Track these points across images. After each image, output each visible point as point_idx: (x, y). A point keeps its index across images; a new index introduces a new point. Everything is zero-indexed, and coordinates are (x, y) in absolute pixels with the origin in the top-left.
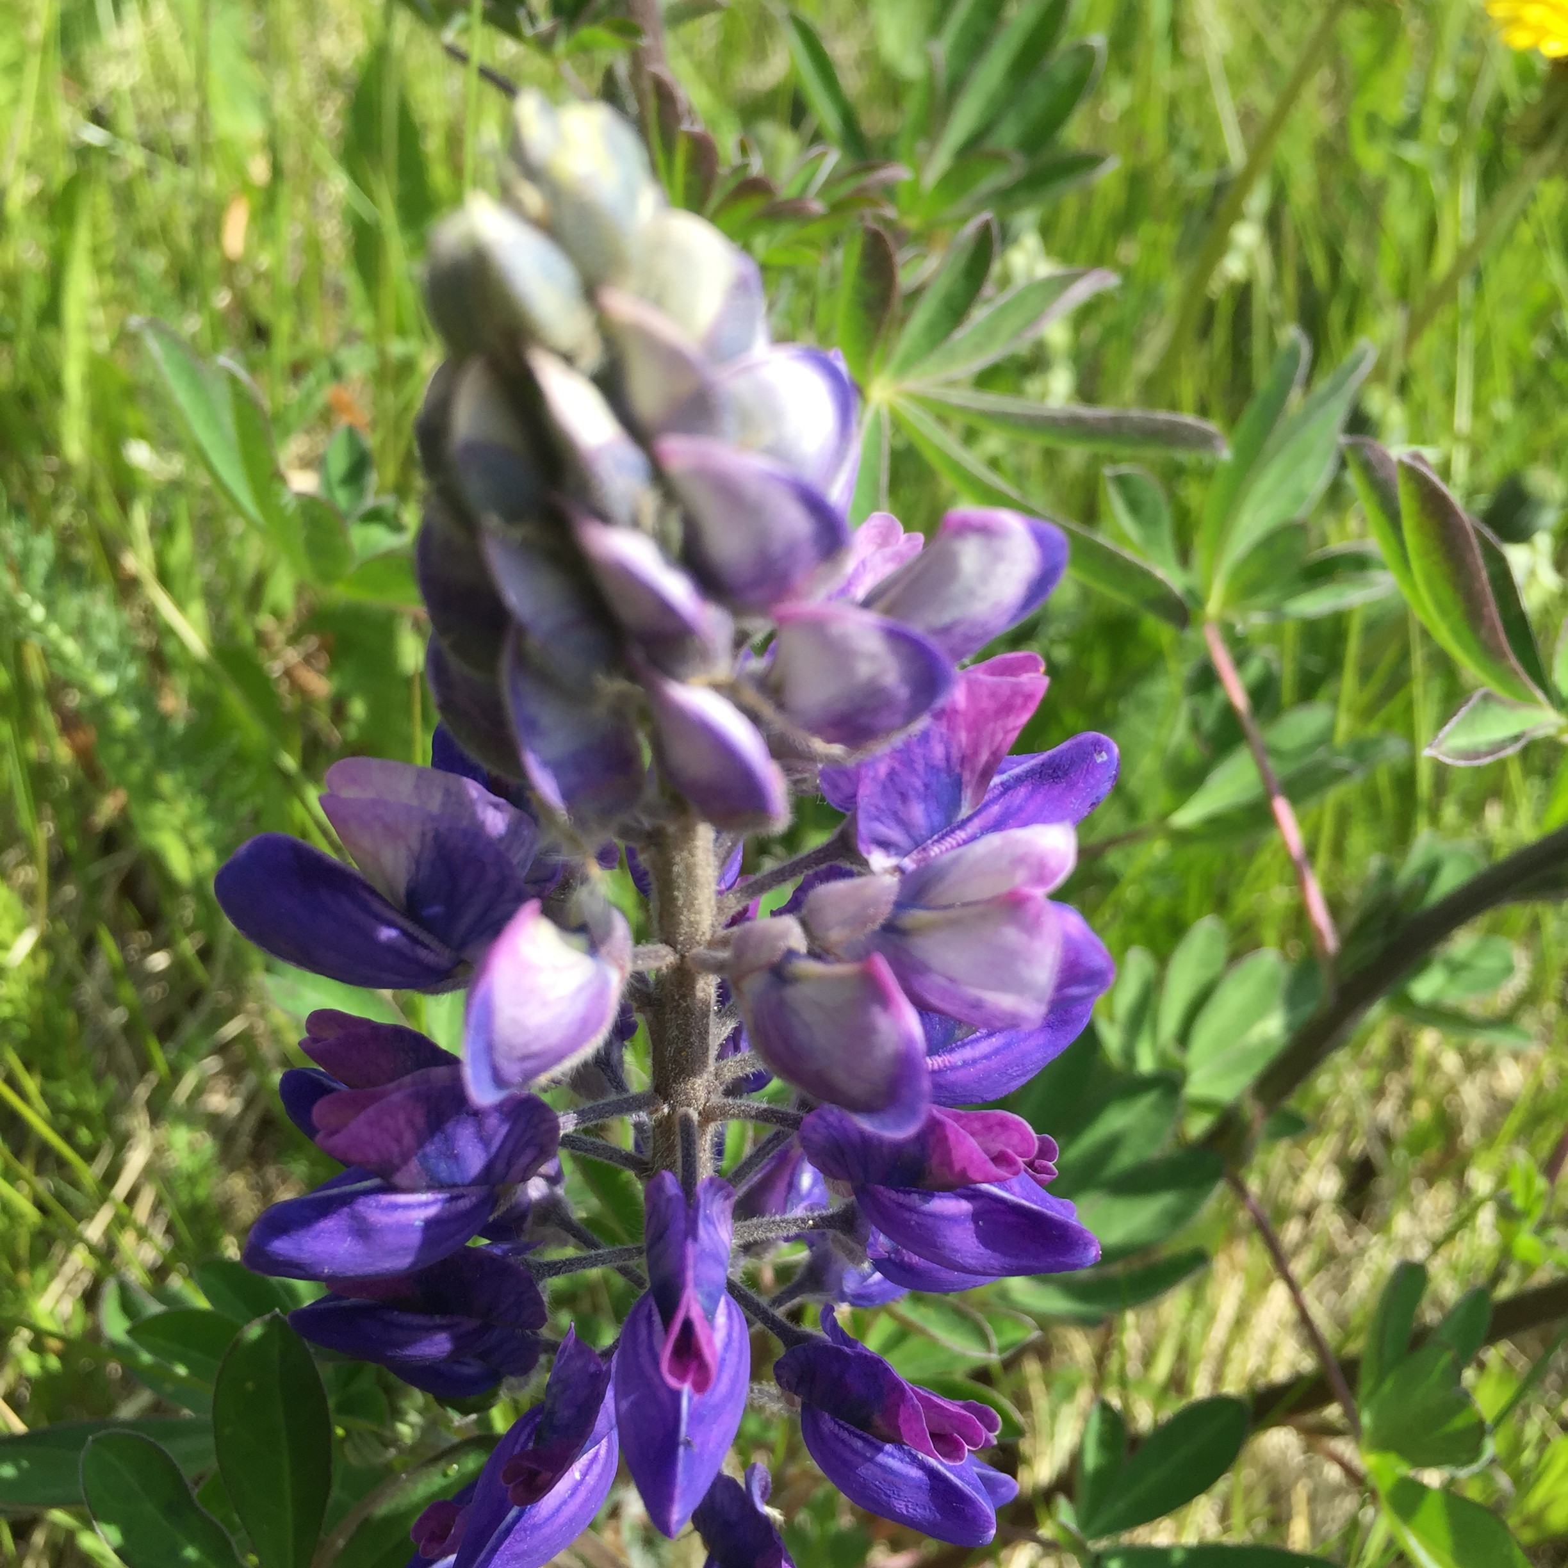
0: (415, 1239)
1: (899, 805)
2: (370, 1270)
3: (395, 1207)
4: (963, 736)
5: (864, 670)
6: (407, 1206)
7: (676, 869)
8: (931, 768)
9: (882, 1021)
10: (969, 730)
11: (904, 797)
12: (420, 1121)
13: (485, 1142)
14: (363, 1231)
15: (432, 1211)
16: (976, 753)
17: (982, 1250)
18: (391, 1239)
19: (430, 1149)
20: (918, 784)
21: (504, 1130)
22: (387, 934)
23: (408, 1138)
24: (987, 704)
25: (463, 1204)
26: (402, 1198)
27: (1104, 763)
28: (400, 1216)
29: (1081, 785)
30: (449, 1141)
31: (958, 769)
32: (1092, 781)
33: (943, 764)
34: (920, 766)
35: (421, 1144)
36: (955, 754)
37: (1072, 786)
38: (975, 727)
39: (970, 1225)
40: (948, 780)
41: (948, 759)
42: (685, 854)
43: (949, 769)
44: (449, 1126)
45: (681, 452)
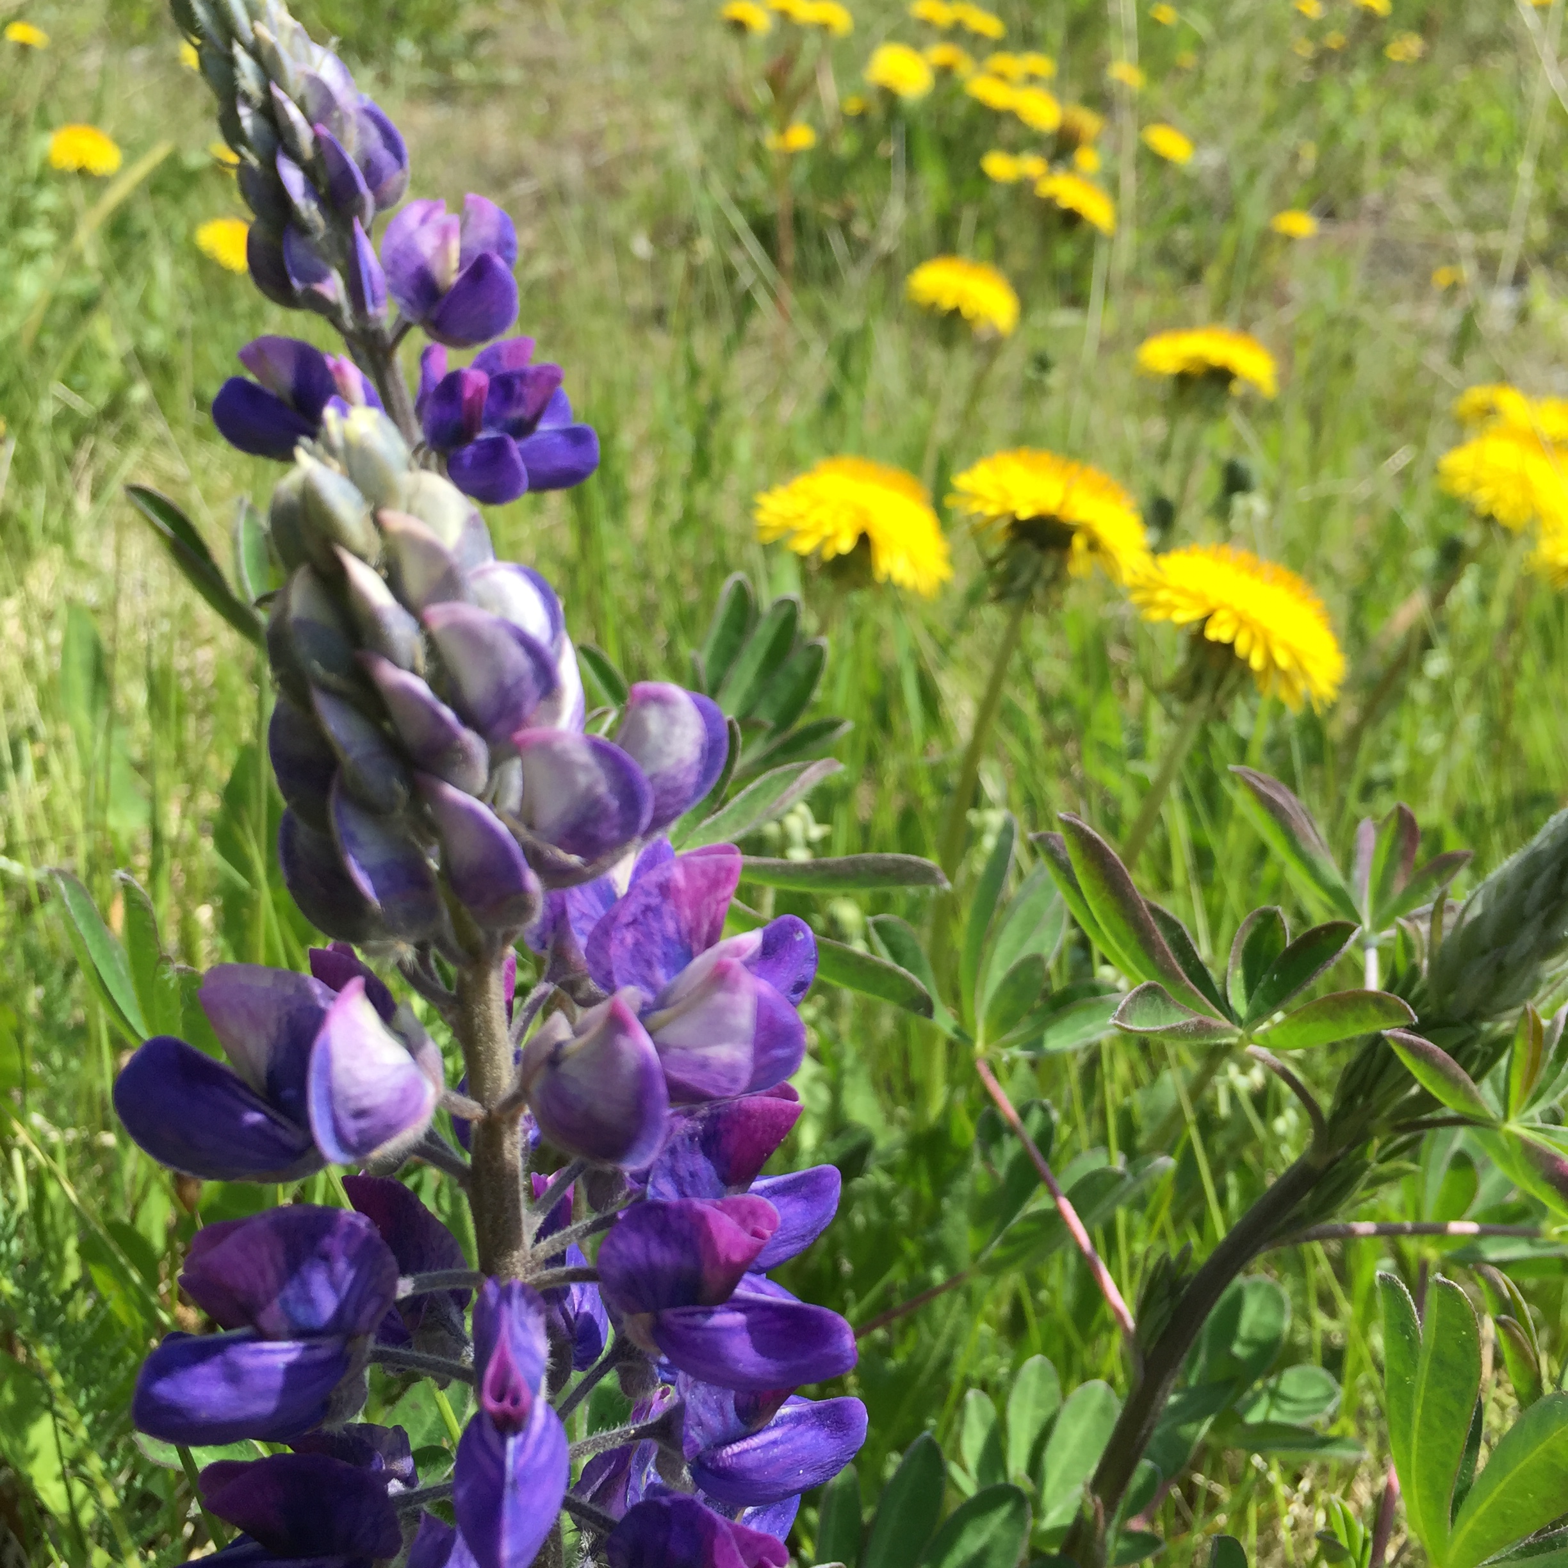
0: (277, 1381)
1: (646, 972)
2: (240, 1414)
3: (261, 1352)
4: (687, 912)
5: (582, 779)
6: (272, 1352)
7: (476, 1021)
8: (667, 940)
9: (624, 1043)
10: (691, 908)
11: (649, 964)
12: (281, 1259)
13: (335, 1286)
14: (234, 1376)
15: (292, 1357)
16: (699, 924)
17: (759, 1359)
18: (259, 1381)
19: (290, 1292)
20: (658, 952)
21: (351, 1275)
22: (254, 1117)
23: (271, 1276)
24: (701, 883)
25: (321, 1354)
26: (267, 1345)
27: (801, 941)
28: (266, 1360)
29: (787, 958)
30: (305, 1285)
31: (688, 940)
32: (794, 955)
33: (675, 937)
34: (658, 938)
35: (281, 1286)
36: (684, 928)
37: (780, 961)
38: (695, 904)
39: (745, 1336)
40: (681, 951)
41: (679, 932)
42: (483, 1007)
43: (681, 942)
44: (304, 1268)
45: (439, 614)
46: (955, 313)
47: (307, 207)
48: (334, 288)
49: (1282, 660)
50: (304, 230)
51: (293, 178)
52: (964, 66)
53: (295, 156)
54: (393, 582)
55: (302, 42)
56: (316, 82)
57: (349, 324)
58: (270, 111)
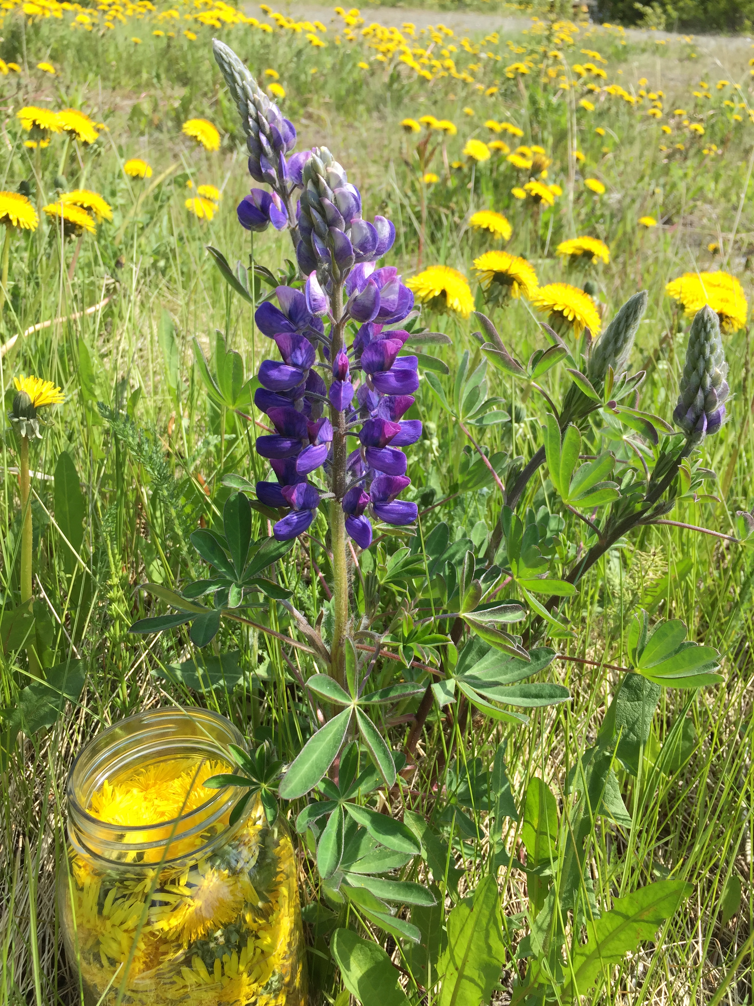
13: (302, 356)
21: (305, 355)
23: (289, 349)
30: (296, 354)
35: (291, 353)
42: (338, 296)
45: (337, 191)
46: (487, 229)
47: (268, 148)
48: (274, 172)
49: (579, 318)
50: (266, 155)
51: (263, 139)
52: (506, 150)
53: (264, 133)
54: (328, 183)
55: (267, 101)
56: (270, 111)
57: (278, 185)
58: (257, 120)
